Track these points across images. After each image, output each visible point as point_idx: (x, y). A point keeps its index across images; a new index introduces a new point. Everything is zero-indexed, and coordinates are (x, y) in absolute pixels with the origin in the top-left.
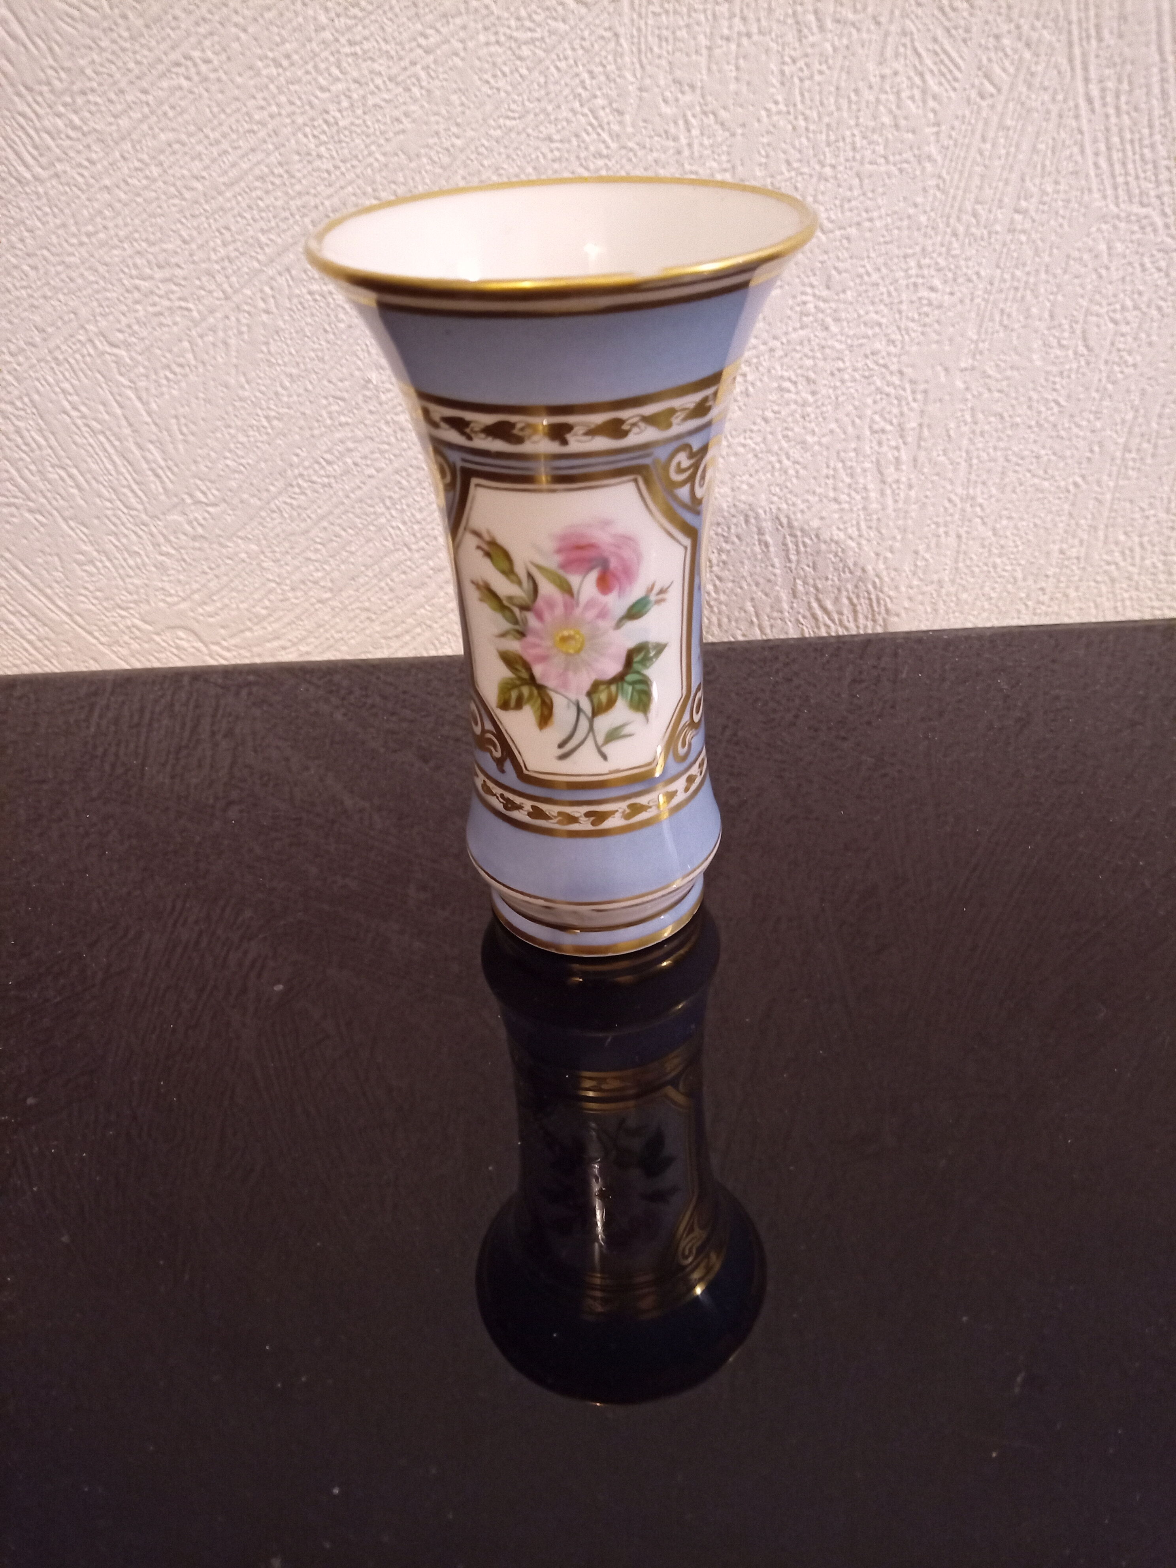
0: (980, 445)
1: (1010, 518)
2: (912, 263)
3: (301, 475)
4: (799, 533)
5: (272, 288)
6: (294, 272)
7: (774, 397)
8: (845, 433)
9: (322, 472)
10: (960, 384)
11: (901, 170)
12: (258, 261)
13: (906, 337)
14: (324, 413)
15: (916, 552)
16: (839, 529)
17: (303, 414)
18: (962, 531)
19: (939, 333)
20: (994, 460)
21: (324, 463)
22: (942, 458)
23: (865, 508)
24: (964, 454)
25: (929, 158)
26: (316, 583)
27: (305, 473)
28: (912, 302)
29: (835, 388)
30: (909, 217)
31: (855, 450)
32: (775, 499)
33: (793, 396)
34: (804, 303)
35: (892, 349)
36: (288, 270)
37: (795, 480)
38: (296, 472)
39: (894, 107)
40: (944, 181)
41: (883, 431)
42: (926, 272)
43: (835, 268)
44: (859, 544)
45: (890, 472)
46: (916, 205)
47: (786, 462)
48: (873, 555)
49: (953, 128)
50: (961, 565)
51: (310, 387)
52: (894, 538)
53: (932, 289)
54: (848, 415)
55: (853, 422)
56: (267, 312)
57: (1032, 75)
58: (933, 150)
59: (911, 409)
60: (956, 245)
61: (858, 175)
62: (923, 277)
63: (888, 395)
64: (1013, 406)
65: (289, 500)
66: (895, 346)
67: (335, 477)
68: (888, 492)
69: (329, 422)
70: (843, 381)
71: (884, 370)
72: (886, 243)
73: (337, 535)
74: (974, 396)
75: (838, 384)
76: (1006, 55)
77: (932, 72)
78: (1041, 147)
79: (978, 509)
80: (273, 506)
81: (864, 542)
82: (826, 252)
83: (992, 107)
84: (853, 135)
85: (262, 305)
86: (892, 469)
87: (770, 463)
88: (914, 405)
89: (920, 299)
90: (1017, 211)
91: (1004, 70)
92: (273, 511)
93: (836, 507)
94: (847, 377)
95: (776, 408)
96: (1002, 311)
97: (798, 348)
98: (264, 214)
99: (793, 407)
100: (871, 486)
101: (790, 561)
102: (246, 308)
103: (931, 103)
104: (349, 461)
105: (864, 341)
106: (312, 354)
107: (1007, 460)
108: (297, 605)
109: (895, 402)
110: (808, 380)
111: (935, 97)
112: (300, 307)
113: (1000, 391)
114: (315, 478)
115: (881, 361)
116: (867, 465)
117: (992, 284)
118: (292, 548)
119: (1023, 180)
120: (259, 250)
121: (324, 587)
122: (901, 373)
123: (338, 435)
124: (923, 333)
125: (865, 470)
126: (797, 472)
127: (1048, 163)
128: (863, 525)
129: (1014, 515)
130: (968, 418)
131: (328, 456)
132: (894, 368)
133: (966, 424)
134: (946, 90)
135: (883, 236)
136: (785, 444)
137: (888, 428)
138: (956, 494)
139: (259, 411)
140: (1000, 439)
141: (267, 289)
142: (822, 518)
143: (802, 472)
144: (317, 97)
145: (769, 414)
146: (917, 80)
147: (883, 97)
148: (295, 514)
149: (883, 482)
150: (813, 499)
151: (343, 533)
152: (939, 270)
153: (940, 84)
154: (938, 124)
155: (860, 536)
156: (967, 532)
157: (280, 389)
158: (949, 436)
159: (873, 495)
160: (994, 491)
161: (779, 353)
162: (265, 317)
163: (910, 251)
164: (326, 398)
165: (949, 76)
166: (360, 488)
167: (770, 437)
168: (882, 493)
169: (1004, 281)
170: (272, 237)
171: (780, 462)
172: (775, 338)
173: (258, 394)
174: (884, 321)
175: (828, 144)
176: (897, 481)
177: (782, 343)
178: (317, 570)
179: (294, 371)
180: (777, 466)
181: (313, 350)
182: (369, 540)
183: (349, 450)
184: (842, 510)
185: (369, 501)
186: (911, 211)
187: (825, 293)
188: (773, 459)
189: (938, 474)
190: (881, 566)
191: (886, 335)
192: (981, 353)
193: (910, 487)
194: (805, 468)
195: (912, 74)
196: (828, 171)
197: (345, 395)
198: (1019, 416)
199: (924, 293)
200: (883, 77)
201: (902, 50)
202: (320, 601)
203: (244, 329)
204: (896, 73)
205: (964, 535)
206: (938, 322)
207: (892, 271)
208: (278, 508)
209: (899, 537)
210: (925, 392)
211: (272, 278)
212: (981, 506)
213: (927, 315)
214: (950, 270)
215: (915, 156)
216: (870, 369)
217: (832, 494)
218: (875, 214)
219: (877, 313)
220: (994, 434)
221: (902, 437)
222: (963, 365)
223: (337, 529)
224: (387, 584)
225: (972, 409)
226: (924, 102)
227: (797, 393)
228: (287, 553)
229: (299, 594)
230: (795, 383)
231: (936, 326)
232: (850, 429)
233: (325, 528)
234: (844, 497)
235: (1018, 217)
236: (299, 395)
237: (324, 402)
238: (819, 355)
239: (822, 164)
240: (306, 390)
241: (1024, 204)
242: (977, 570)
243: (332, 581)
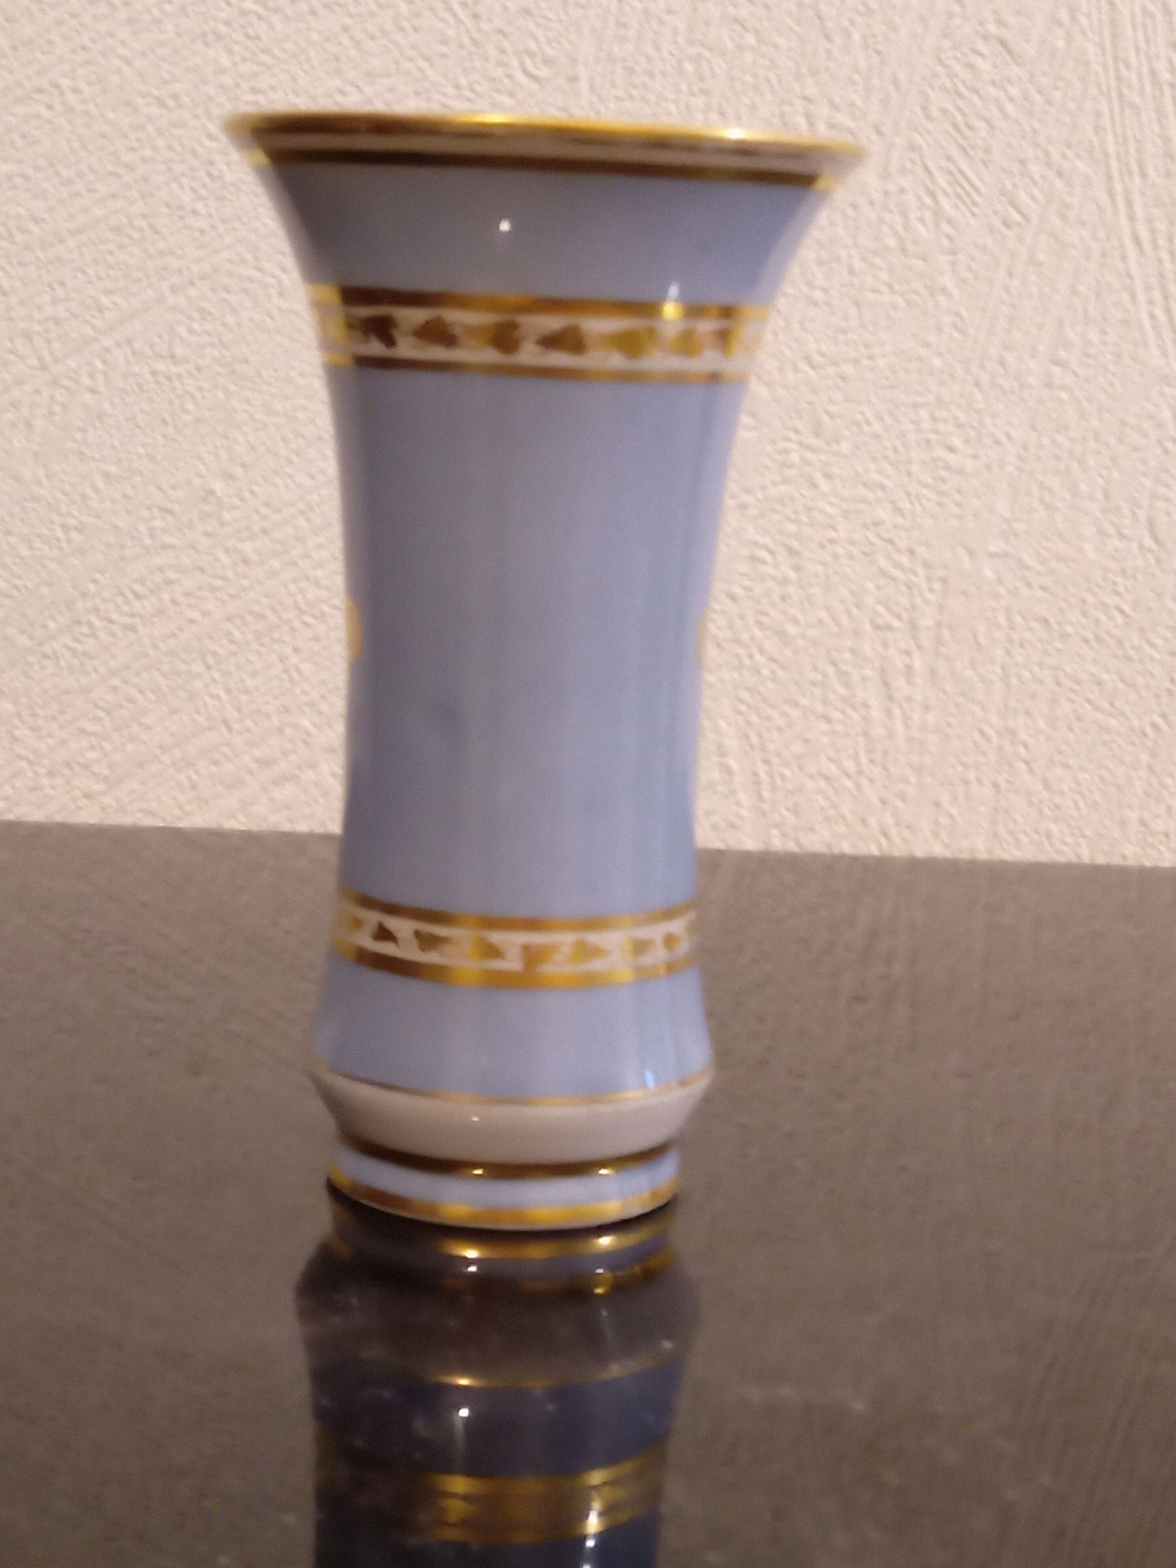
0: (1020, 659)
1: (1066, 766)
2: (924, 414)
3: (96, 610)
4: (775, 760)
5: (104, 362)
7: (744, 568)
8: (838, 624)
9: (126, 609)
10: (989, 573)
11: (909, 303)
12: (93, 327)
13: (918, 507)
14: (143, 529)
15: (937, 804)
16: (830, 759)
17: (115, 527)
18: (1001, 780)
19: (958, 505)
20: (1041, 682)
21: (130, 596)
22: (969, 673)
23: (866, 734)
24: (998, 670)
25: (944, 291)
26: (86, 767)
27: (102, 607)
28: (924, 463)
29: (825, 564)
30: (920, 358)
31: (853, 651)
32: (743, 708)
33: (770, 570)
34: (786, 451)
35: (900, 520)
37: (770, 685)
38: (90, 605)
39: (900, 229)
40: (962, 318)
41: (889, 628)
42: (941, 427)
43: (827, 412)
44: (858, 785)
45: (899, 683)
46: (927, 345)
47: (759, 657)
48: (875, 800)
49: (972, 259)
50: (1001, 829)
51: (130, 492)
52: (906, 781)
53: (951, 449)
54: (842, 601)
55: (849, 613)
56: (92, 391)
57: (1067, 206)
58: (948, 282)
59: (926, 601)
60: (979, 397)
61: (856, 303)
62: (937, 432)
63: (894, 579)
64: (1062, 611)
65: (71, 644)
66: (903, 516)
67: (141, 617)
68: (897, 712)
69: (147, 541)
70: (836, 557)
71: (889, 547)
72: (891, 387)
73: (131, 700)
74: (1009, 592)
75: (829, 559)
76: (1034, 182)
77: (946, 193)
78: (1082, 289)
79: (1021, 750)
80: (47, 649)
81: (864, 782)
82: (815, 391)
83: (1020, 238)
84: (850, 256)
85: (86, 381)
86: (902, 681)
87: (737, 656)
88: (930, 596)
89: (935, 460)
90: (1056, 362)
91: (1033, 198)
92: (46, 657)
93: (824, 726)
94: (840, 551)
95: (747, 583)
96: (1041, 485)
97: (778, 507)
98: (111, 272)
99: (770, 584)
100: (874, 702)
101: (761, 798)
102: (66, 382)
103: (947, 228)
104: (166, 597)
105: (861, 506)
106: (141, 451)
107: (1059, 684)
109: (904, 589)
110: (792, 552)
111: (950, 221)
112: (137, 389)
113: (1043, 588)
114: (115, 616)
115: (886, 535)
116: (868, 672)
117: (1026, 449)
118: (62, 713)
119: (1060, 325)
120: (97, 314)
122: (911, 552)
123: (156, 561)
124: (939, 504)
125: (864, 679)
126: (773, 673)
127: (1091, 308)
128: (863, 757)
129: (1072, 762)
130: (1002, 620)
131: (138, 588)
132: (902, 544)
133: (999, 627)
134: (964, 215)
135: (887, 378)
136: (758, 634)
137: (896, 623)
138: (990, 725)
139: (55, 517)
140: (1046, 653)
141: (98, 363)
142: (807, 741)
143: (780, 673)
145: (738, 591)
146: (928, 200)
147: (887, 216)
148: (76, 662)
149: (890, 698)
150: (794, 713)
151: (139, 697)
152: (959, 426)
153: (956, 207)
154: (953, 252)
155: (860, 772)
156: (1008, 782)
157: (89, 491)
158: (978, 644)
159: (876, 715)
160: (1042, 725)
161: (753, 511)
162: (87, 397)
163: (919, 399)
164: (149, 509)
165: (966, 198)
166: (174, 635)
167: (738, 622)
168: (889, 714)
169: (1041, 446)
170: (117, 300)
171: (751, 657)
172: (748, 491)
173: (59, 495)
174: (888, 483)
175: (820, 264)
176: (909, 699)
177: (758, 500)
178: (92, 748)
179: (113, 469)
180: (747, 661)
181: (144, 445)
182: (174, 711)
183: (169, 582)
184: (834, 732)
185: (184, 656)
186: (922, 351)
187: (814, 441)
188: (741, 651)
189: (963, 694)
190: (889, 820)
191: (893, 502)
192: (1016, 535)
193: (927, 708)
194: (783, 667)
195: (922, 192)
196: (818, 295)
197: (176, 507)
198: (1071, 623)
199: (941, 453)
200: (887, 193)
201: (909, 165)
203: (57, 409)
204: (902, 191)
205: (1003, 785)
206: (959, 491)
207: (898, 421)
208: (54, 652)
209: (913, 779)
210: (944, 580)
211: (107, 350)
212: (1026, 745)
213: (944, 480)
214: (973, 427)
215: (926, 287)
216: (873, 544)
217: (820, 709)
218: (877, 351)
219: (879, 472)
220: (1038, 645)
221: (915, 638)
222: (993, 549)
223: (133, 691)
224: (189, 779)
225: (1008, 611)
226: (937, 226)
227: (776, 566)
228: (54, 719)
230: (772, 553)
231: (957, 497)
232: (845, 620)
233: (115, 688)
234: (836, 715)
235: (1057, 370)
236: (114, 501)
237: (145, 513)
238: (804, 519)
239: (810, 285)
240: (125, 496)
241: (1063, 354)
242: (1023, 838)
243: (110, 766)
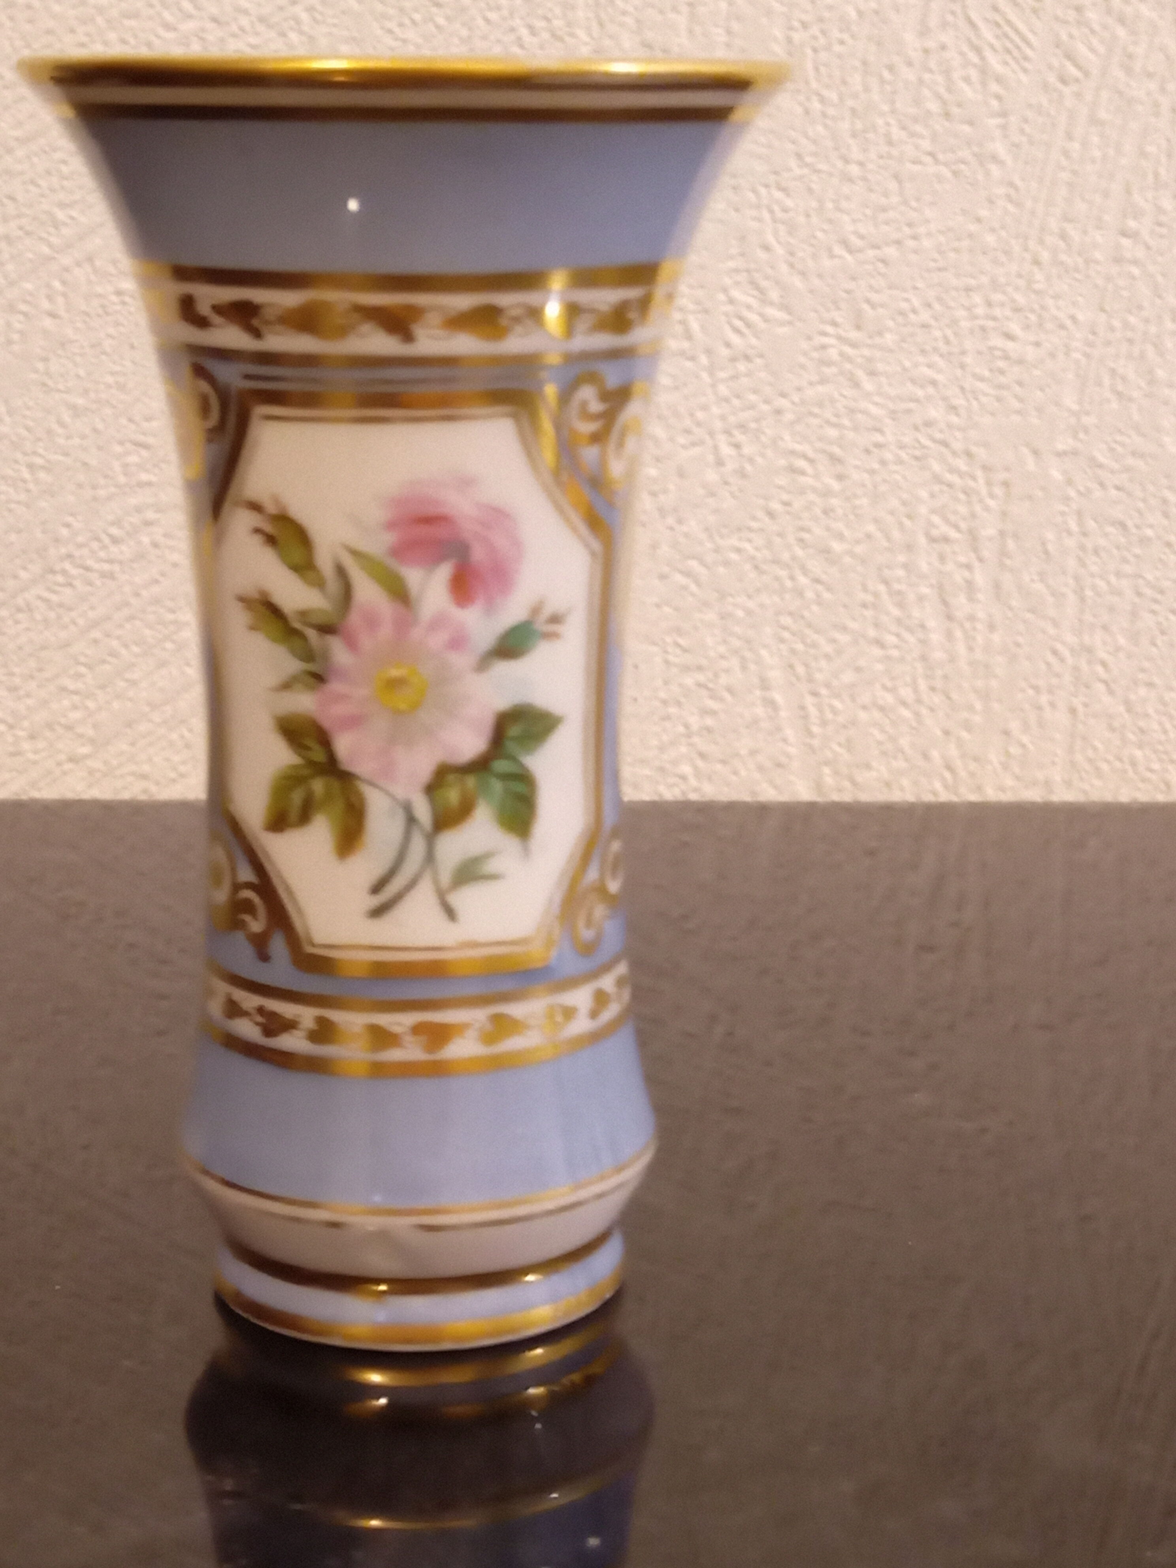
0: (1094, 569)
1: (1150, 685)
2: (977, 299)
3: (70, 556)
4: (824, 691)
5: (64, 283)
6: (98, 263)
7: (782, 481)
8: (888, 539)
9: (102, 554)
10: (1056, 475)
11: (955, 173)
12: (50, 245)
13: (975, 403)
14: (117, 466)
15: (1007, 733)
16: (885, 688)
17: (85, 464)
18: (1077, 702)
19: (1021, 400)
20: (1119, 593)
21: (106, 540)
22: (1038, 586)
23: (924, 658)
24: (1071, 581)
25: (995, 158)
26: (69, 728)
27: (77, 553)
28: (979, 353)
29: (872, 472)
30: (971, 236)
31: (905, 566)
32: (786, 635)
33: (810, 481)
34: (824, 347)
35: (954, 419)
36: (90, 259)
37: (815, 608)
38: (63, 550)
39: (942, 90)
40: (1017, 189)
41: (946, 540)
42: (997, 312)
43: (868, 301)
44: (917, 714)
45: (960, 601)
46: (979, 220)
47: (802, 580)
48: (939, 733)
49: (1026, 121)
50: (1079, 757)
51: (100, 426)
52: (971, 708)
53: (1009, 336)
54: (892, 513)
55: (901, 524)
56: (53, 315)
57: (1130, 56)
58: (1000, 148)
59: (987, 509)
60: (1039, 276)
61: (896, 177)
62: (994, 319)
63: (950, 485)
64: (1139, 512)
65: (46, 595)
66: (958, 415)
67: (121, 563)
68: (958, 634)
69: (122, 479)
70: (883, 463)
71: (943, 449)
72: (940, 269)
73: (113, 654)
74: (1079, 492)
75: (876, 466)
76: (1093, 32)
77: (992, 47)
78: (1151, 149)
79: (1100, 669)
80: (20, 601)
81: (924, 711)
82: (854, 279)
83: (1078, 95)
84: (888, 124)
85: (46, 305)
86: (962, 599)
87: (777, 579)
88: (991, 503)
89: (991, 349)
90: (1124, 234)
91: (1092, 50)
92: (19, 610)
93: (877, 652)
94: (889, 456)
95: (785, 497)
96: (1113, 372)
97: (816, 410)
98: (65, 183)
99: (812, 497)
100: (931, 623)
101: (811, 734)
102: (23, 307)
103: (994, 87)
104: (146, 540)
105: (912, 405)
106: (110, 379)
107: (1139, 594)
108: (35, 763)
109: (962, 496)
110: (834, 459)
111: (999, 80)
112: (100, 311)
113: (1118, 488)
114: (90, 562)
115: (938, 436)
116: (925, 590)
117: (1094, 333)
118: (40, 670)
119: (1128, 191)
120: (52, 230)
121: (81, 736)
122: (969, 454)
123: (133, 501)
124: (999, 399)
125: (921, 599)
126: (818, 595)
127: (1162, 171)
128: (923, 685)
129: (1156, 680)
130: (1073, 526)
131: (114, 531)
132: (958, 446)
133: (1069, 533)
134: (1014, 71)
135: (935, 260)
136: (799, 552)
137: (953, 534)
138: (1064, 643)
139: (19, 456)
140: (1125, 560)
141: (57, 284)
142: (858, 670)
143: (827, 595)
144: (158, 36)
145: (776, 506)
146: (973, 57)
147: (927, 76)
148: (52, 615)
149: (950, 618)
150: (843, 638)
151: (124, 652)
152: (1017, 310)
153: (1006, 63)
154: (1004, 114)
155: (919, 701)
156: (1086, 705)
157: (55, 426)
158: (1046, 552)
159: (936, 637)
160: (1122, 641)
161: (789, 417)
162: (48, 322)
163: (973, 282)
164: (121, 443)
165: (1016, 53)
166: (157, 582)
167: (778, 540)
168: (949, 635)
169: (1112, 329)
170: (74, 214)
171: (792, 578)
172: (783, 395)
173: (24, 433)
174: (940, 378)
175: (854, 135)
176: (972, 618)
177: (793, 403)
178: (75, 707)
179: (80, 401)
180: (789, 584)
181: (113, 373)
183: (148, 523)
184: (888, 658)
185: (170, 604)
186: (973, 227)
187: (854, 335)
188: (783, 573)
189: (1032, 611)
190: (953, 751)
191: (945, 399)
192: (1086, 431)
193: (992, 627)
194: (829, 589)
195: (965, 48)
196: (854, 170)
197: (151, 440)
198: (1151, 526)
199: (998, 341)
200: (926, 51)
201: (950, 18)
202: (73, 759)
203: (16, 337)
204: (943, 47)
205: (1080, 709)
206: (1020, 384)
207: (949, 307)
208: (28, 605)
209: (978, 706)
210: (1006, 484)
211: (66, 269)
212: (1104, 664)
213: (1002, 372)
214: (1033, 311)
215: (975, 155)
216: (924, 447)
217: (872, 633)
218: (922, 230)
219: (929, 366)
220: (1115, 551)
221: (975, 550)
222: (1060, 447)
223: (115, 643)
225: (1079, 513)
226: (984, 84)
227: (816, 476)
228: (32, 677)
229: (41, 744)
230: (811, 461)
231: (1017, 389)
232: (896, 534)
233: (96, 641)
234: (891, 639)
235: (1125, 242)
236: (84, 437)
237: (118, 449)
238: (846, 422)
239: (846, 161)
240: (95, 430)
241: (1132, 224)
242: (1105, 767)
243: (95, 726)
